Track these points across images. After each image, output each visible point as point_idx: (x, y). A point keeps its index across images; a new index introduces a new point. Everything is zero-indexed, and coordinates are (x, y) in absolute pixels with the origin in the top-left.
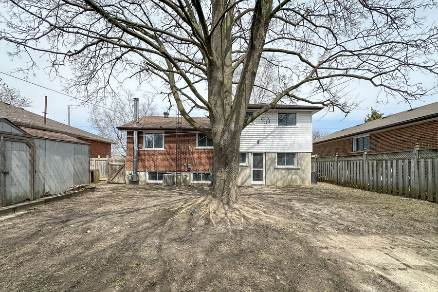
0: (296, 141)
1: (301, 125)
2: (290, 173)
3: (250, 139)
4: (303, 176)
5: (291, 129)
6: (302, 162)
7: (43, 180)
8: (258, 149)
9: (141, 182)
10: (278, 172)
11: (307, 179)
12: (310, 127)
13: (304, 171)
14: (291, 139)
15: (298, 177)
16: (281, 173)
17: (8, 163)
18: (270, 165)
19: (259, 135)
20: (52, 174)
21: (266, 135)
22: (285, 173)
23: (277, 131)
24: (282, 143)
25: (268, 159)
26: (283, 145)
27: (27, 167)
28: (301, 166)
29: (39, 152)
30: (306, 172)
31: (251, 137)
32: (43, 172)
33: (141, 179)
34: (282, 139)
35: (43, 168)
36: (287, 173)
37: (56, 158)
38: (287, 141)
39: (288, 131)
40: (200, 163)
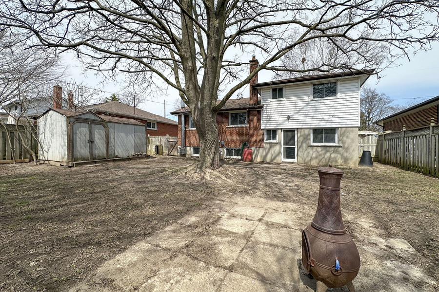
0: (336, 114)
1: (343, 95)
2: (329, 151)
3: (279, 115)
4: (345, 154)
5: (329, 101)
6: (345, 139)
7: (113, 148)
8: (288, 126)
9: (188, 155)
10: (312, 149)
11: (351, 159)
12: (357, 96)
13: (347, 149)
14: (329, 112)
15: (339, 156)
16: (317, 151)
17: (93, 137)
18: (302, 143)
19: (289, 110)
20: (119, 144)
21: (298, 110)
22: (322, 151)
23: (311, 104)
24: (317, 117)
25: (300, 136)
26: (319, 120)
27: (103, 139)
28: (343, 143)
29: (111, 130)
30: (351, 150)
31: (280, 113)
32: (113, 143)
33: (187, 153)
34: (317, 113)
35: (113, 141)
36: (323, 152)
37: (122, 134)
38: (324, 115)
39: (326, 103)
40: (232, 140)
